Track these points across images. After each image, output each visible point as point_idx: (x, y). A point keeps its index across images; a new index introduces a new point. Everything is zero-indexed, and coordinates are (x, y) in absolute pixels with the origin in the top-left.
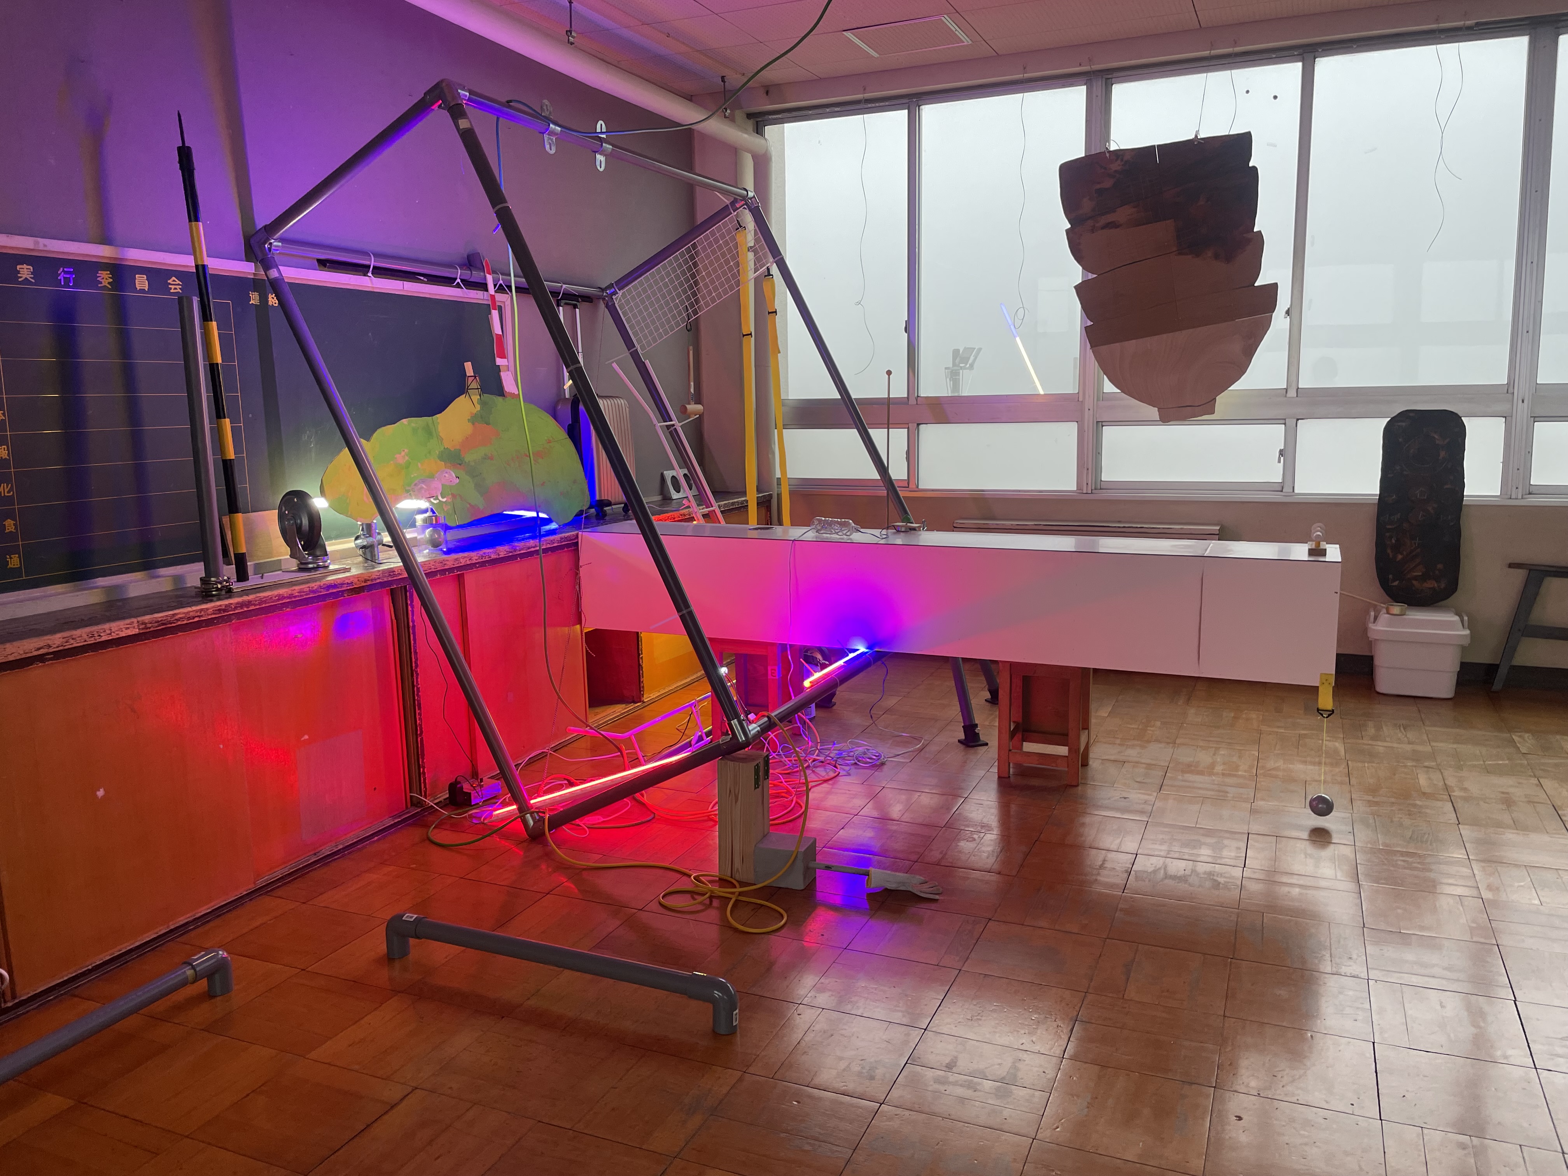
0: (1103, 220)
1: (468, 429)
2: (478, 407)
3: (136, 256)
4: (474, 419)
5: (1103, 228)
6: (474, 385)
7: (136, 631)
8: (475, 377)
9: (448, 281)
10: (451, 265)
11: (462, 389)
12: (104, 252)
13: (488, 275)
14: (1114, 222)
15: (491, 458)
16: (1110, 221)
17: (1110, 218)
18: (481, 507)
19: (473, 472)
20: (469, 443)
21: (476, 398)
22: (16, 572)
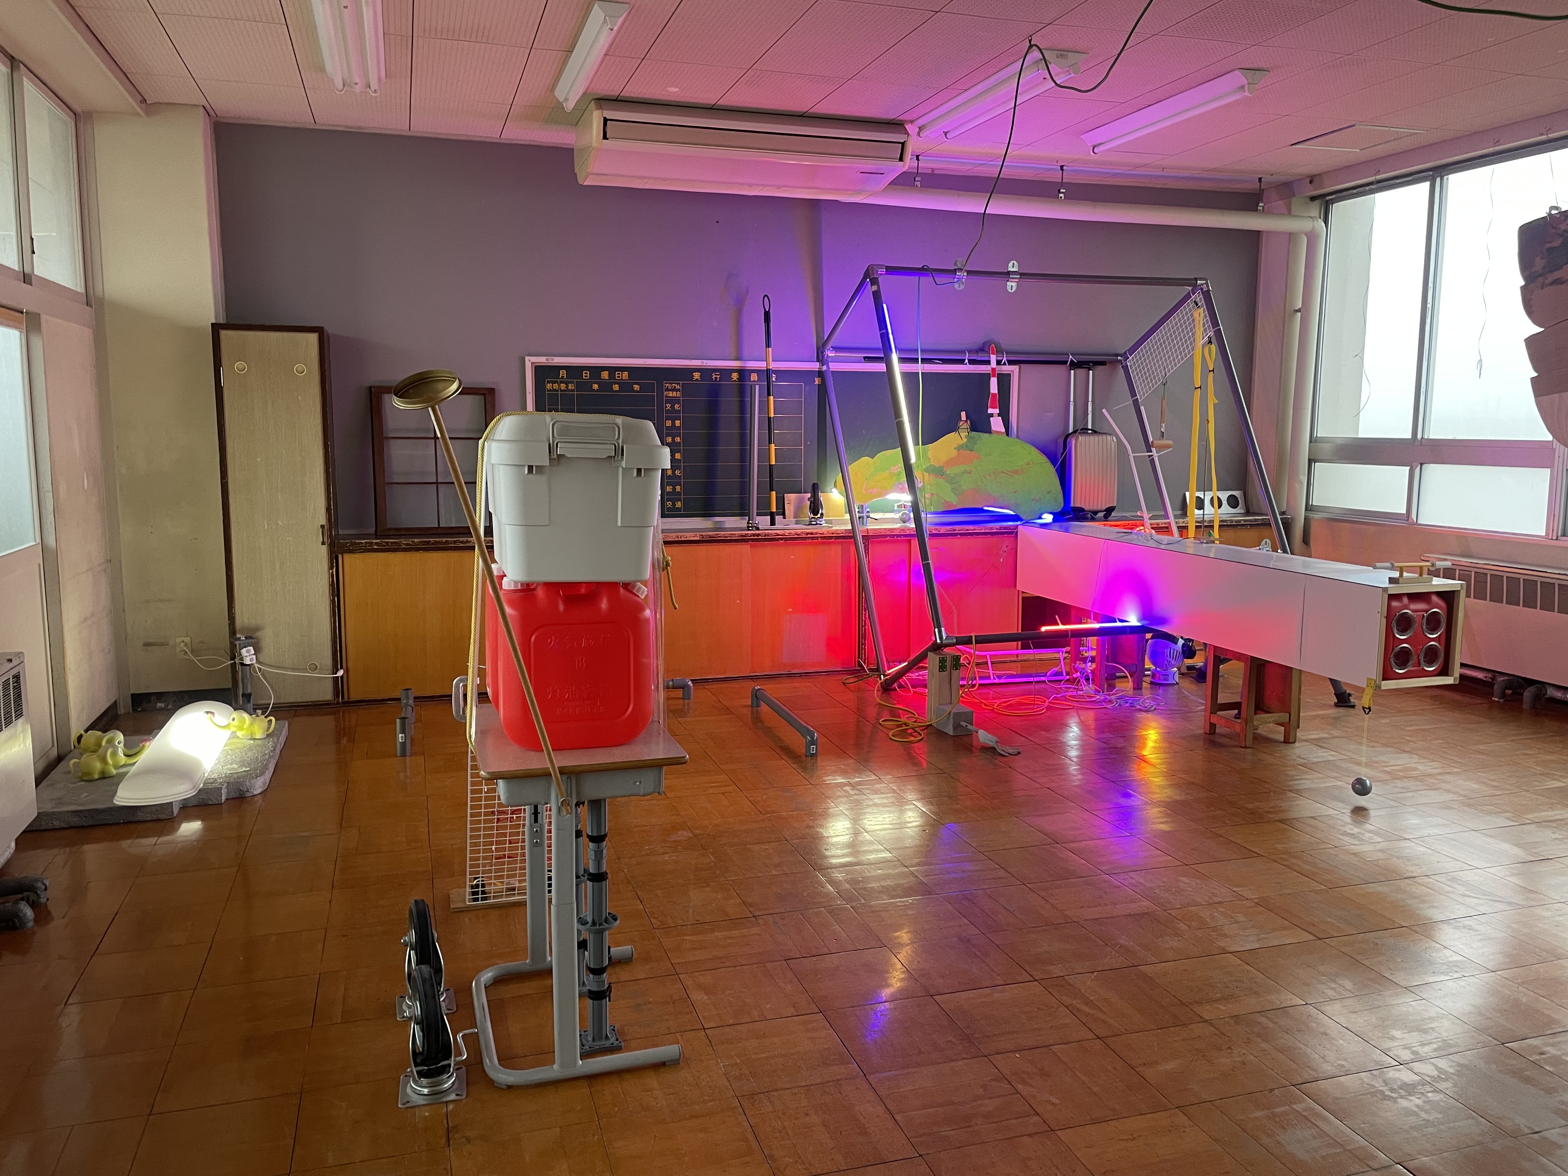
0: (1551, 277)
1: (954, 453)
2: (965, 440)
3: (751, 365)
4: (959, 448)
5: (1552, 284)
6: (965, 426)
7: (698, 539)
8: (966, 421)
9: (961, 362)
10: (963, 352)
11: (953, 428)
12: (736, 364)
13: (992, 355)
14: (1561, 278)
15: (970, 473)
16: (1558, 277)
17: (1557, 275)
18: (954, 503)
19: (951, 480)
20: (951, 462)
21: (964, 434)
22: (679, 509)
